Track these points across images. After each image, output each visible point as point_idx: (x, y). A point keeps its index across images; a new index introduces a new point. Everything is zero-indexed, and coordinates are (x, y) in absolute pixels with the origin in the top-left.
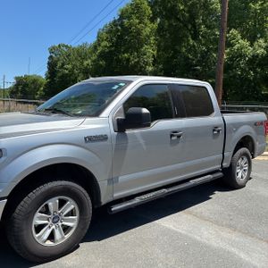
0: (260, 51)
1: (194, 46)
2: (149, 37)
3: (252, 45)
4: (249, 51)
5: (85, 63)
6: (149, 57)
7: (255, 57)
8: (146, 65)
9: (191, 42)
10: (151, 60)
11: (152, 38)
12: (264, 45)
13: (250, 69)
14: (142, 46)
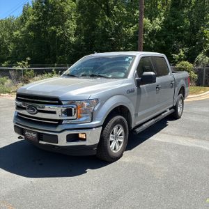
0: (157, 27)
1: (109, 22)
2: (70, 13)
3: (151, 23)
4: (150, 27)
5: (15, 34)
6: (71, 30)
7: (154, 31)
8: (70, 36)
9: (107, 19)
10: (73, 32)
11: (73, 14)
12: (159, 22)
13: (151, 40)
14: (65, 21)
